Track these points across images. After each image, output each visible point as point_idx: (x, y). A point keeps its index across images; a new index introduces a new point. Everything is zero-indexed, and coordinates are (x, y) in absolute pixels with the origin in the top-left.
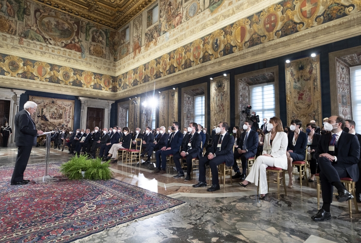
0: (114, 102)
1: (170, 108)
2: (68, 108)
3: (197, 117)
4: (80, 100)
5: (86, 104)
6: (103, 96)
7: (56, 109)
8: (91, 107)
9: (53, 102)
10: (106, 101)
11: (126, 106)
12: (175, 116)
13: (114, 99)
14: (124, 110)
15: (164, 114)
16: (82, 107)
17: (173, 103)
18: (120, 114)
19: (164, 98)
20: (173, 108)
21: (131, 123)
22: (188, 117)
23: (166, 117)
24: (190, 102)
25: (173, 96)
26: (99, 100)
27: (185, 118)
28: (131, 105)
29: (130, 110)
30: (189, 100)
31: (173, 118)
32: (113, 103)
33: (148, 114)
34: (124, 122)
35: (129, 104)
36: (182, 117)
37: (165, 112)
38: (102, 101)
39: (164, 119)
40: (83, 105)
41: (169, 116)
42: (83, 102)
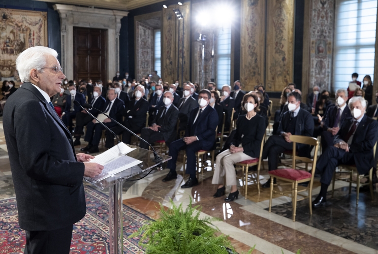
0: (126, 14)
1: (272, 31)
2: (34, 29)
3: (341, 52)
4: (57, 13)
5: (71, 20)
6: (103, 1)
7: (12, 32)
8: (81, 25)
9: (5, 17)
10: (110, 12)
11: (153, 22)
12: (285, 49)
13: (125, 6)
14: (148, 32)
15: (254, 42)
16: (63, 27)
17: (280, 15)
18: (139, 41)
20: (279, 27)
21: (168, 61)
22: (319, 51)
23: (259, 50)
24: (326, 13)
26: (97, 11)
27: (313, 53)
28: (166, 22)
29: (166, 32)
30: (323, 7)
31: (279, 51)
32: (124, 17)
33: (211, 41)
34: (149, 58)
35: (161, 19)
36: (305, 51)
37: (257, 38)
38: (103, 12)
39: (253, 54)
40: (64, 22)
41: (269, 48)
42: (63, 16)
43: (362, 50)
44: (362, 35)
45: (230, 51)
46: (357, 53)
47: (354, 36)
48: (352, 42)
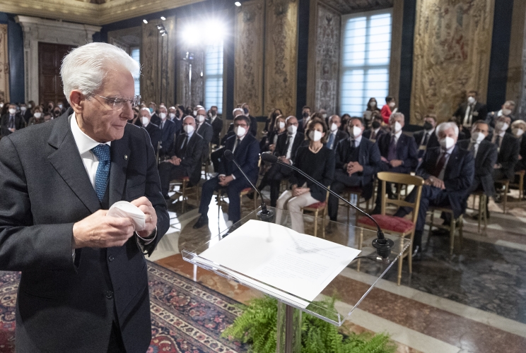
0: (98, 29)
1: (271, 48)
3: (347, 73)
4: (19, 26)
5: (35, 34)
6: (71, 13)
8: (47, 40)
10: (81, 27)
11: (129, 38)
12: (287, 69)
13: (98, 21)
15: (250, 61)
16: (26, 42)
17: (280, 32)
19: (250, 20)
20: (280, 46)
21: (148, 82)
22: (325, 72)
23: (257, 70)
24: (332, 31)
25: (281, 13)
26: (66, 25)
27: (318, 74)
28: (146, 40)
29: (146, 50)
30: (329, 25)
31: (279, 71)
32: (97, 33)
33: (198, 61)
35: (140, 35)
36: (309, 72)
37: (255, 56)
38: (73, 26)
39: (249, 74)
40: (27, 36)
41: (268, 69)
42: (26, 29)
43: (370, 71)
44: (371, 55)
45: (221, 72)
46: (365, 74)
47: (362, 55)
48: (361, 62)
